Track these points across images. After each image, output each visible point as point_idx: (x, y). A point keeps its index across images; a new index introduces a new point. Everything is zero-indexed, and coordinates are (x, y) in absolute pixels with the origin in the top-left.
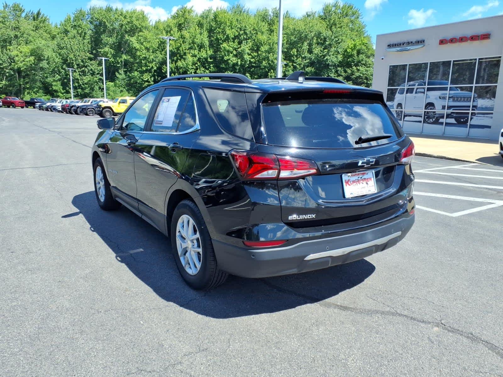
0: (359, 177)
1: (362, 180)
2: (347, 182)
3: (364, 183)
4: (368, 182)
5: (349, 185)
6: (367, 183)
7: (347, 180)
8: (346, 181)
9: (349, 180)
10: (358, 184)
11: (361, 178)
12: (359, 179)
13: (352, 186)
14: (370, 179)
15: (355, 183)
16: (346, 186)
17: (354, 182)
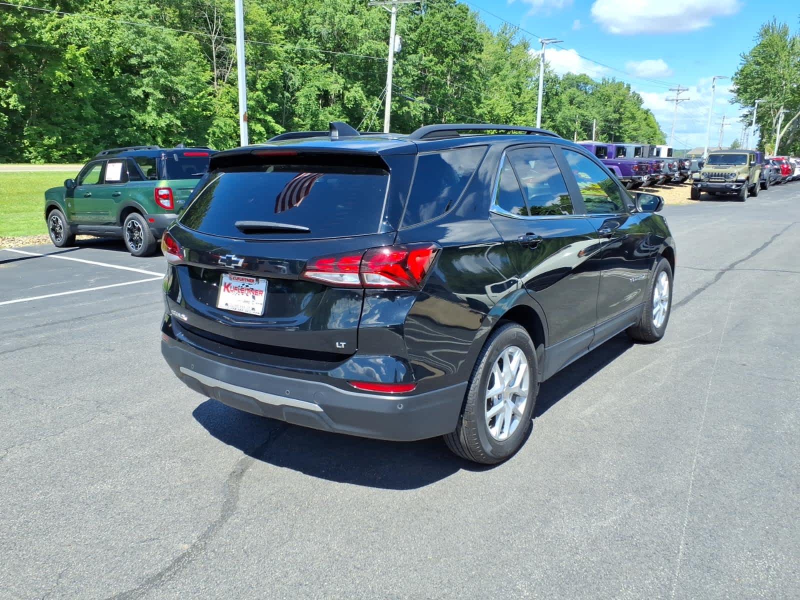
0: (243, 285)
1: (248, 290)
2: (227, 287)
3: (249, 294)
4: (256, 297)
5: (228, 291)
6: (254, 297)
7: (227, 285)
8: (225, 284)
9: (229, 284)
10: (241, 294)
11: (247, 286)
12: (244, 286)
13: (231, 294)
14: (261, 292)
15: (236, 292)
16: (224, 290)
17: (236, 288)
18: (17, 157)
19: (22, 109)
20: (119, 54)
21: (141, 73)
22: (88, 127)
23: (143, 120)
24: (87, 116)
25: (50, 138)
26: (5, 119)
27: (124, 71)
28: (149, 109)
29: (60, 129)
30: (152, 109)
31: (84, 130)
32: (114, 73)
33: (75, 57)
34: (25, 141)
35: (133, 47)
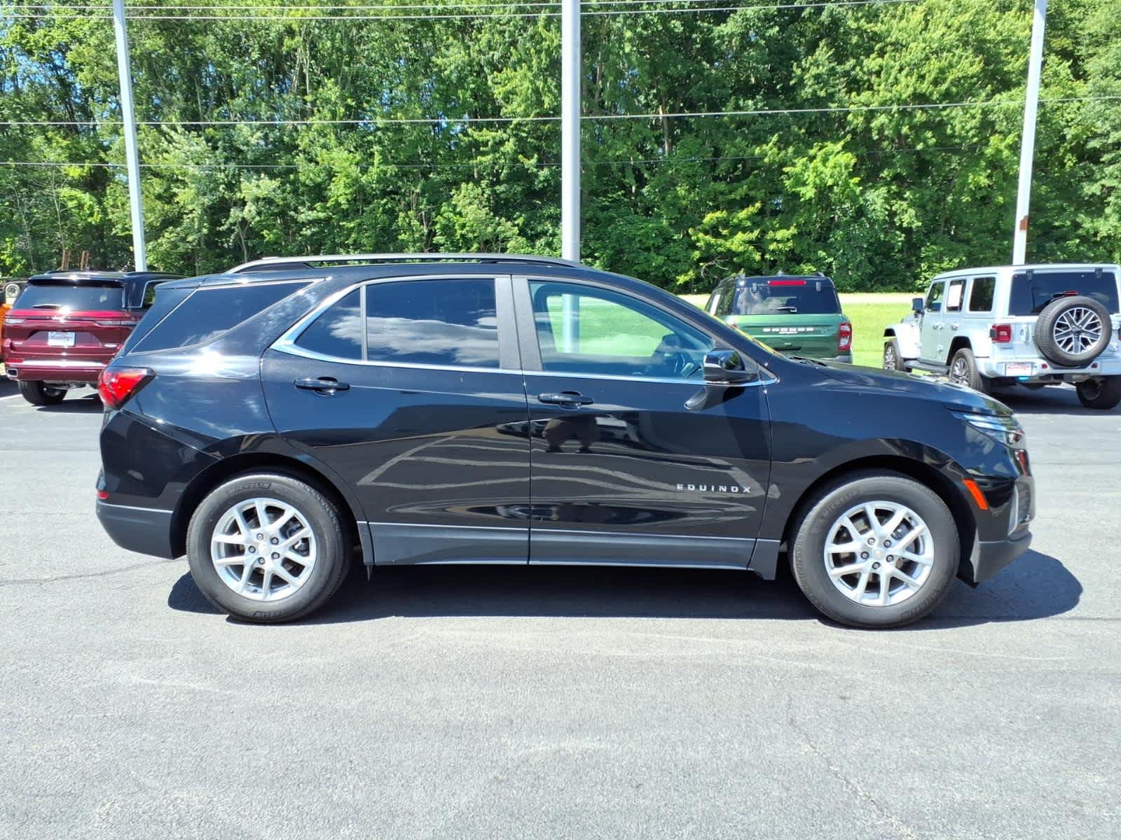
18: (908, 284)
19: (918, 227)
20: (1075, 137)
21: (1102, 159)
22: (1006, 242)
23: (1094, 228)
24: (1006, 228)
25: (951, 260)
26: (900, 239)
27: (1081, 158)
28: (1108, 210)
29: (966, 248)
30: (1114, 211)
31: (998, 247)
32: (1065, 164)
33: (999, 151)
34: (922, 265)
35: (1099, 124)
